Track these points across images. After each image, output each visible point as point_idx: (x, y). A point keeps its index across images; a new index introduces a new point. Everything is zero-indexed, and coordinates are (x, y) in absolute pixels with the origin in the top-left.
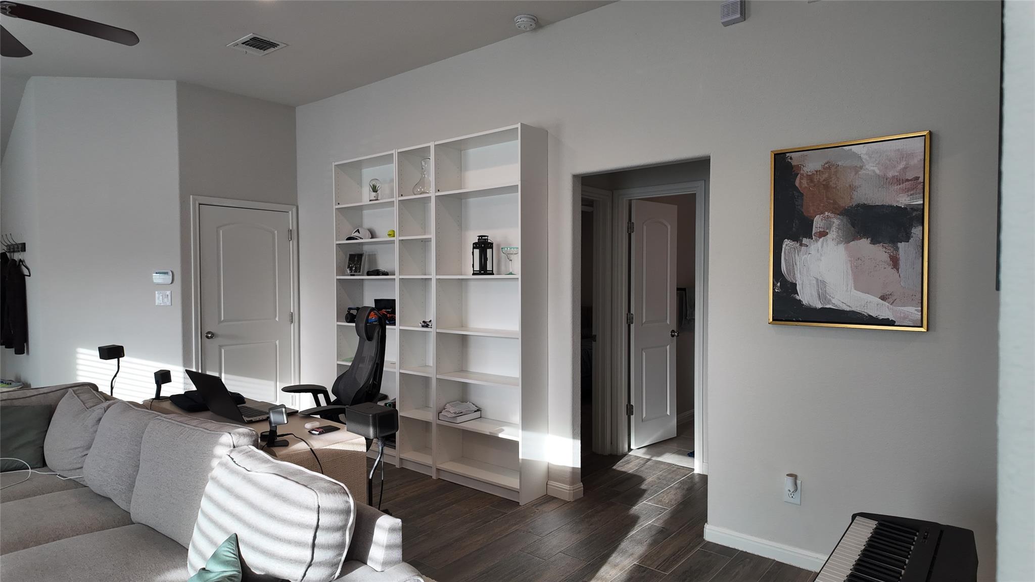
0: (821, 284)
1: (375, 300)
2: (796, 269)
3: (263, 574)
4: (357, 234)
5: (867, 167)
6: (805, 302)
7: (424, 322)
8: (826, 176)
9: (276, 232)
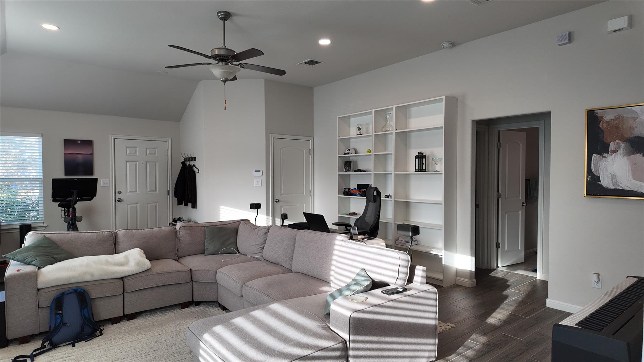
0: (614, 178)
1: (357, 184)
2: (600, 169)
3: (379, 281)
4: (349, 151)
5: (641, 117)
6: (605, 186)
7: (386, 195)
8: (617, 122)
9: (304, 150)
